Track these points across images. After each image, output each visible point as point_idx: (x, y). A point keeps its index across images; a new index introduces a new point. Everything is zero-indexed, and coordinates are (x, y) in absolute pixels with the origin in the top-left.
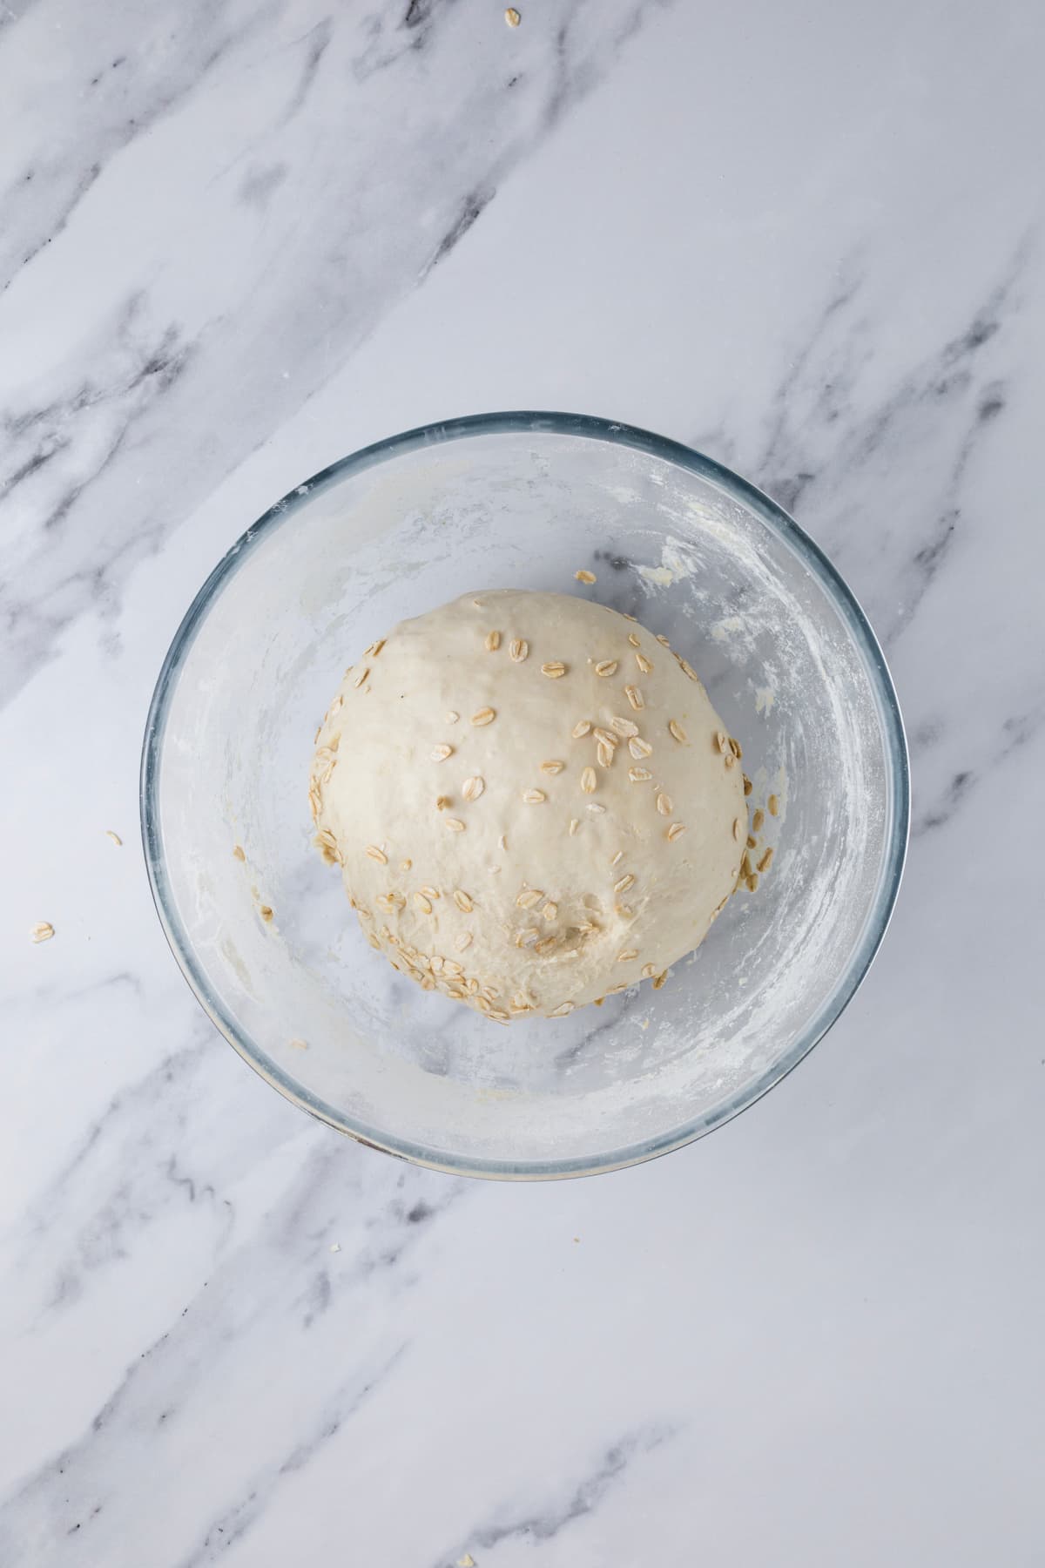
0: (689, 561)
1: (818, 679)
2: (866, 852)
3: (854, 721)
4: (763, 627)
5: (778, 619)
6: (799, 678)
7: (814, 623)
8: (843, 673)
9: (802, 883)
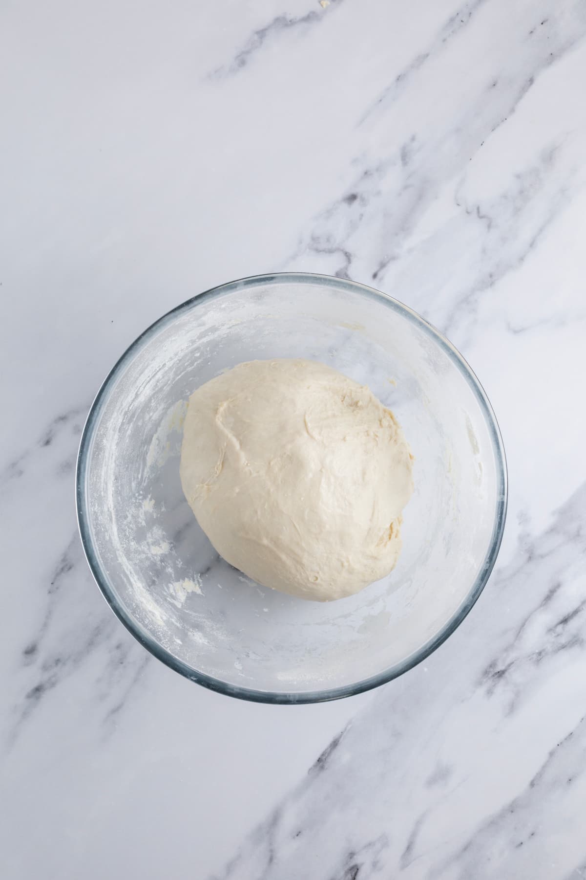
0: (172, 591)
1: (117, 511)
2: (113, 412)
3: (102, 485)
4: (140, 546)
5: (131, 549)
6: (127, 513)
7: (112, 543)
8: (102, 512)
9: (153, 401)
